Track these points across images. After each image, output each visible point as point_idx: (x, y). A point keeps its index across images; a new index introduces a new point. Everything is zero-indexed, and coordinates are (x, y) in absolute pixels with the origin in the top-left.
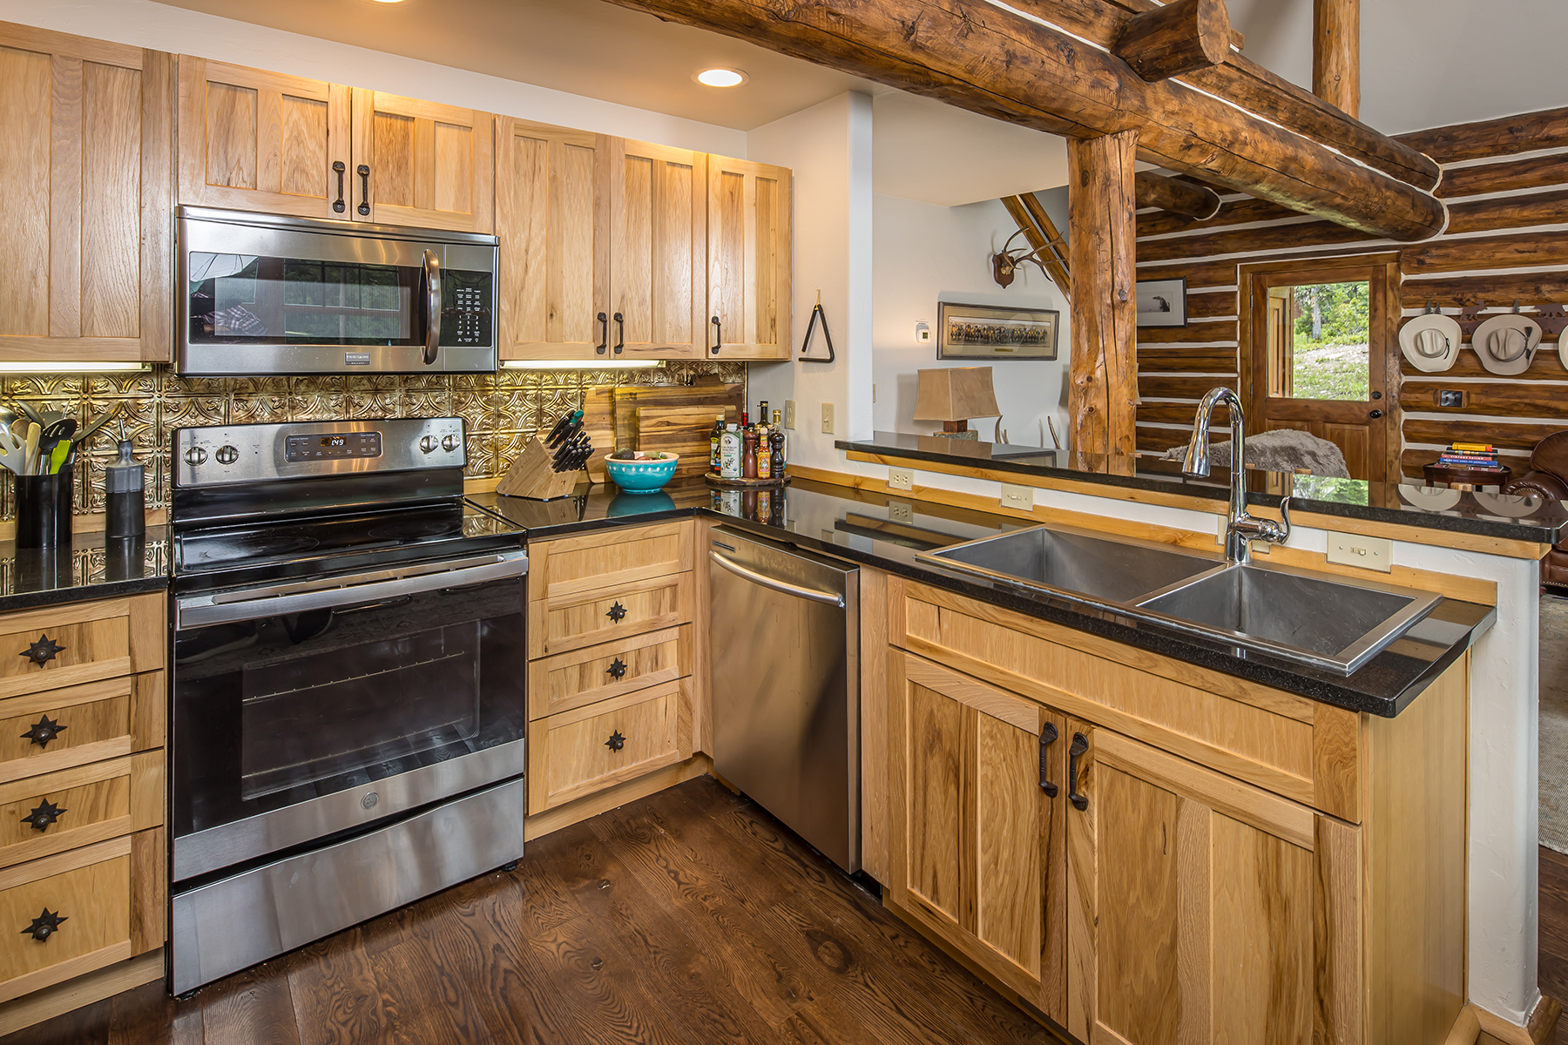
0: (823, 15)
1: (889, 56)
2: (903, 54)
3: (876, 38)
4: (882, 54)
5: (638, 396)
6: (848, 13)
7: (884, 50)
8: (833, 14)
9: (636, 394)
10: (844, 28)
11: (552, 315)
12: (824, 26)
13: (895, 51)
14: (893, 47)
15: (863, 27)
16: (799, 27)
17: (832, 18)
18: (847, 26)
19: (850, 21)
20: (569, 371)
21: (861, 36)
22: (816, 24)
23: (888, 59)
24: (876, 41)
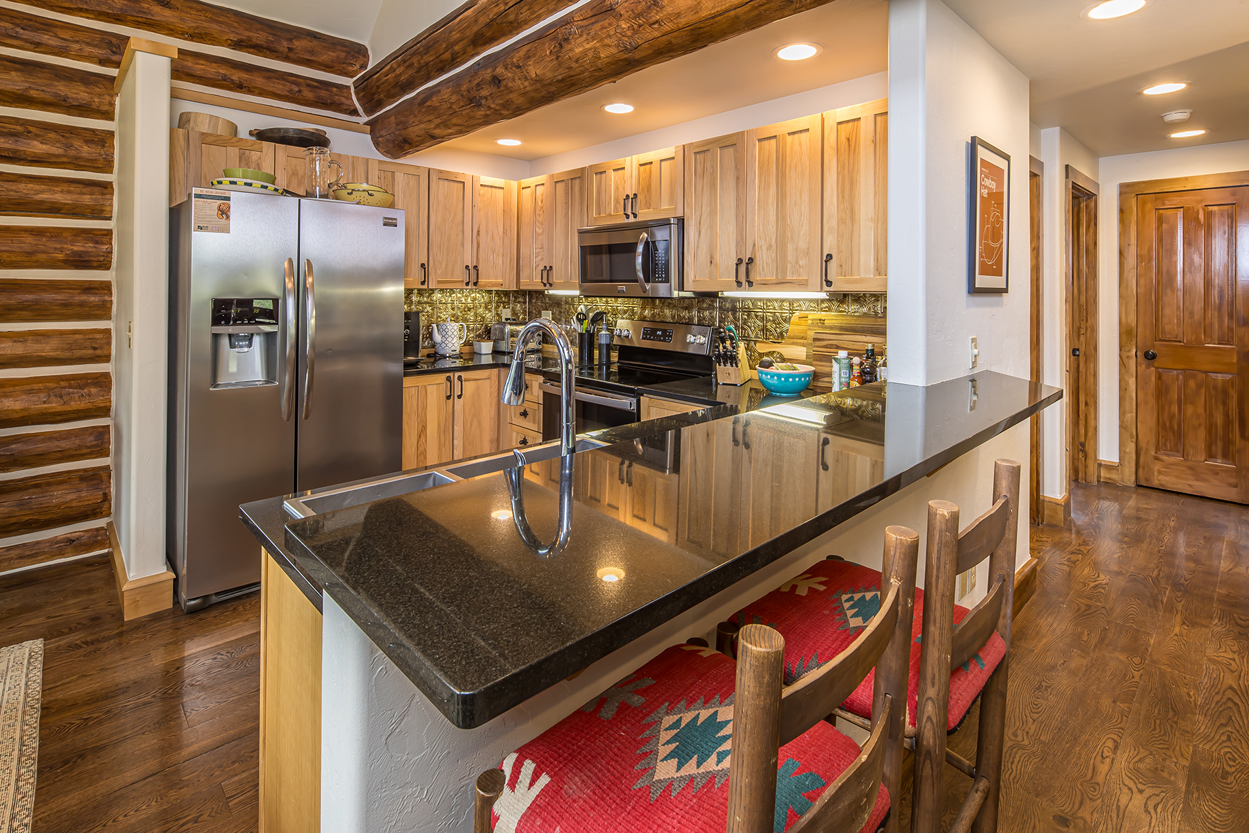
0: (649, 29)
1: (720, 15)
2: (727, 5)
3: (695, 13)
4: (713, 18)
5: (826, 322)
6: (661, 15)
7: (709, 14)
8: (654, 24)
9: (824, 320)
10: (668, 26)
11: (711, 262)
12: (656, 34)
13: (719, 9)
14: (714, 7)
15: (678, 15)
16: (646, 45)
17: (656, 26)
18: (669, 23)
19: (669, 18)
20: (783, 301)
21: (683, 21)
22: (650, 37)
23: (722, 17)
24: (697, 15)
